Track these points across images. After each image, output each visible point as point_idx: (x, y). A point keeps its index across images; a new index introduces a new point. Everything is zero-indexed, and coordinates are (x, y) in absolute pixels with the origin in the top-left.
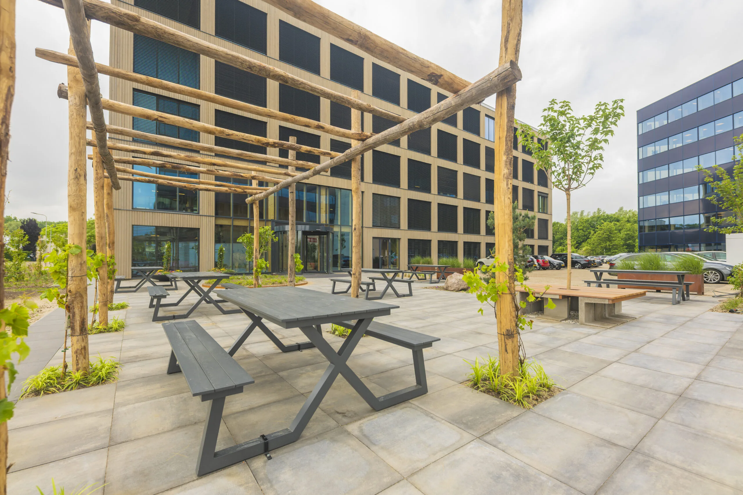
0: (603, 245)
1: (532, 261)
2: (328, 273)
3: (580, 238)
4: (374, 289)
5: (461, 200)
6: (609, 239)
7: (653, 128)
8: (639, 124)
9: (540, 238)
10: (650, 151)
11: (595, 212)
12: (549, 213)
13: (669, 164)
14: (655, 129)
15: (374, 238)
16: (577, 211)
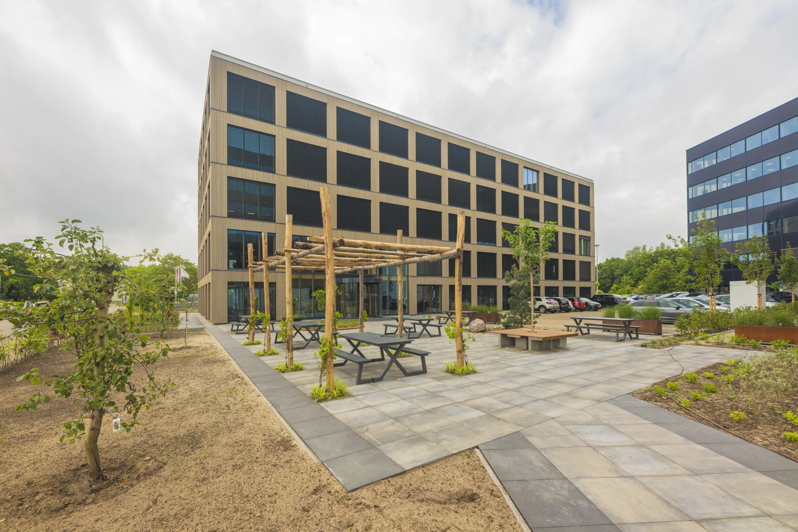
0: (660, 283)
1: (568, 303)
2: (379, 317)
3: (641, 274)
4: (415, 331)
5: (500, 248)
6: (665, 277)
7: (703, 168)
8: (689, 164)
9: (581, 280)
10: (700, 190)
11: (658, 247)
12: (591, 255)
13: (718, 204)
14: (704, 169)
15: (418, 285)
16: (639, 246)
